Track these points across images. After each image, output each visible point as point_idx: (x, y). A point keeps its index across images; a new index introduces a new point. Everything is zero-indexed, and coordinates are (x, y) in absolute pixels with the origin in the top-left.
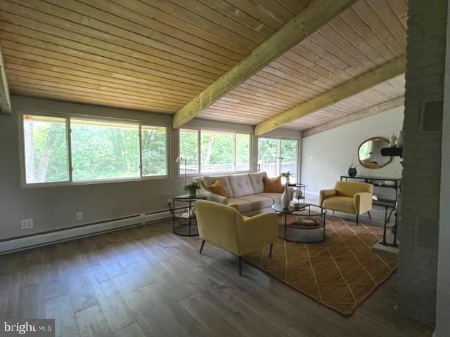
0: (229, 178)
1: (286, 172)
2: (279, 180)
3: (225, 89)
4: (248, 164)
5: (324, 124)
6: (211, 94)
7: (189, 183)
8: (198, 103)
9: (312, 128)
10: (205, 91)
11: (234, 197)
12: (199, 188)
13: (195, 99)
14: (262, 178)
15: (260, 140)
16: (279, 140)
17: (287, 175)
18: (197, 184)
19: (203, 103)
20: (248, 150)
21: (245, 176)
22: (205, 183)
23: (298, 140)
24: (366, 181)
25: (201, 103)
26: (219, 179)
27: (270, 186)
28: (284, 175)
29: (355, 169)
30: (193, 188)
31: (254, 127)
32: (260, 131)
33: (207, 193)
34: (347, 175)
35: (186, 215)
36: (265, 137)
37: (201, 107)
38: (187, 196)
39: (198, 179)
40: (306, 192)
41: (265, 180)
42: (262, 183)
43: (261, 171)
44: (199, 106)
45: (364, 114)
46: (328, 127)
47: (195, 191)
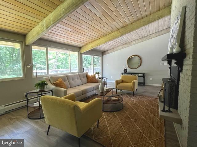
0: (67, 76)
1: (97, 72)
2: (94, 76)
3: (62, 15)
4: (77, 68)
5: (112, 49)
6: (52, 19)
7: (39, 82)
8: (43, 26)
9: (107, 51)
10: (47, 18)
11: (70, 88)
12: (46, 84)
13: (40, 24)
14: (86, 76)
15: (83, 55)
16: (92, 56)
17: (98, 73)
18: (45, 81)
19: (46, 26)
20: (77, 61)
21: (77, 75)
22: (51, 81)
23: (101, 56)
24: (132, 75)
25: (45, 26)
26: (61, 77)
27: (90, 80)
28: (97, 73)
29: (126, 69)
30: (42, 85)
31: (80, 48)
32: (83, 51)
33: (53, 87)
34: (123, 72)
35: (37, 104)
36: (85, 54)
37: (45, 29)
38: (38, 90)
39: (46, 79)
40: (107, 81)
41: (87, 76)
42: (86, 78)
43: (85, 72)
44: (43, 28)
45: (129, 44)
46: (114, 51)
47: (44, 87)
